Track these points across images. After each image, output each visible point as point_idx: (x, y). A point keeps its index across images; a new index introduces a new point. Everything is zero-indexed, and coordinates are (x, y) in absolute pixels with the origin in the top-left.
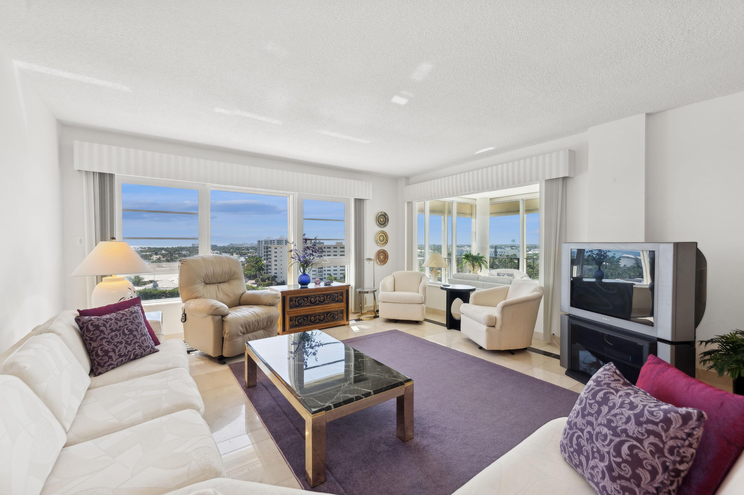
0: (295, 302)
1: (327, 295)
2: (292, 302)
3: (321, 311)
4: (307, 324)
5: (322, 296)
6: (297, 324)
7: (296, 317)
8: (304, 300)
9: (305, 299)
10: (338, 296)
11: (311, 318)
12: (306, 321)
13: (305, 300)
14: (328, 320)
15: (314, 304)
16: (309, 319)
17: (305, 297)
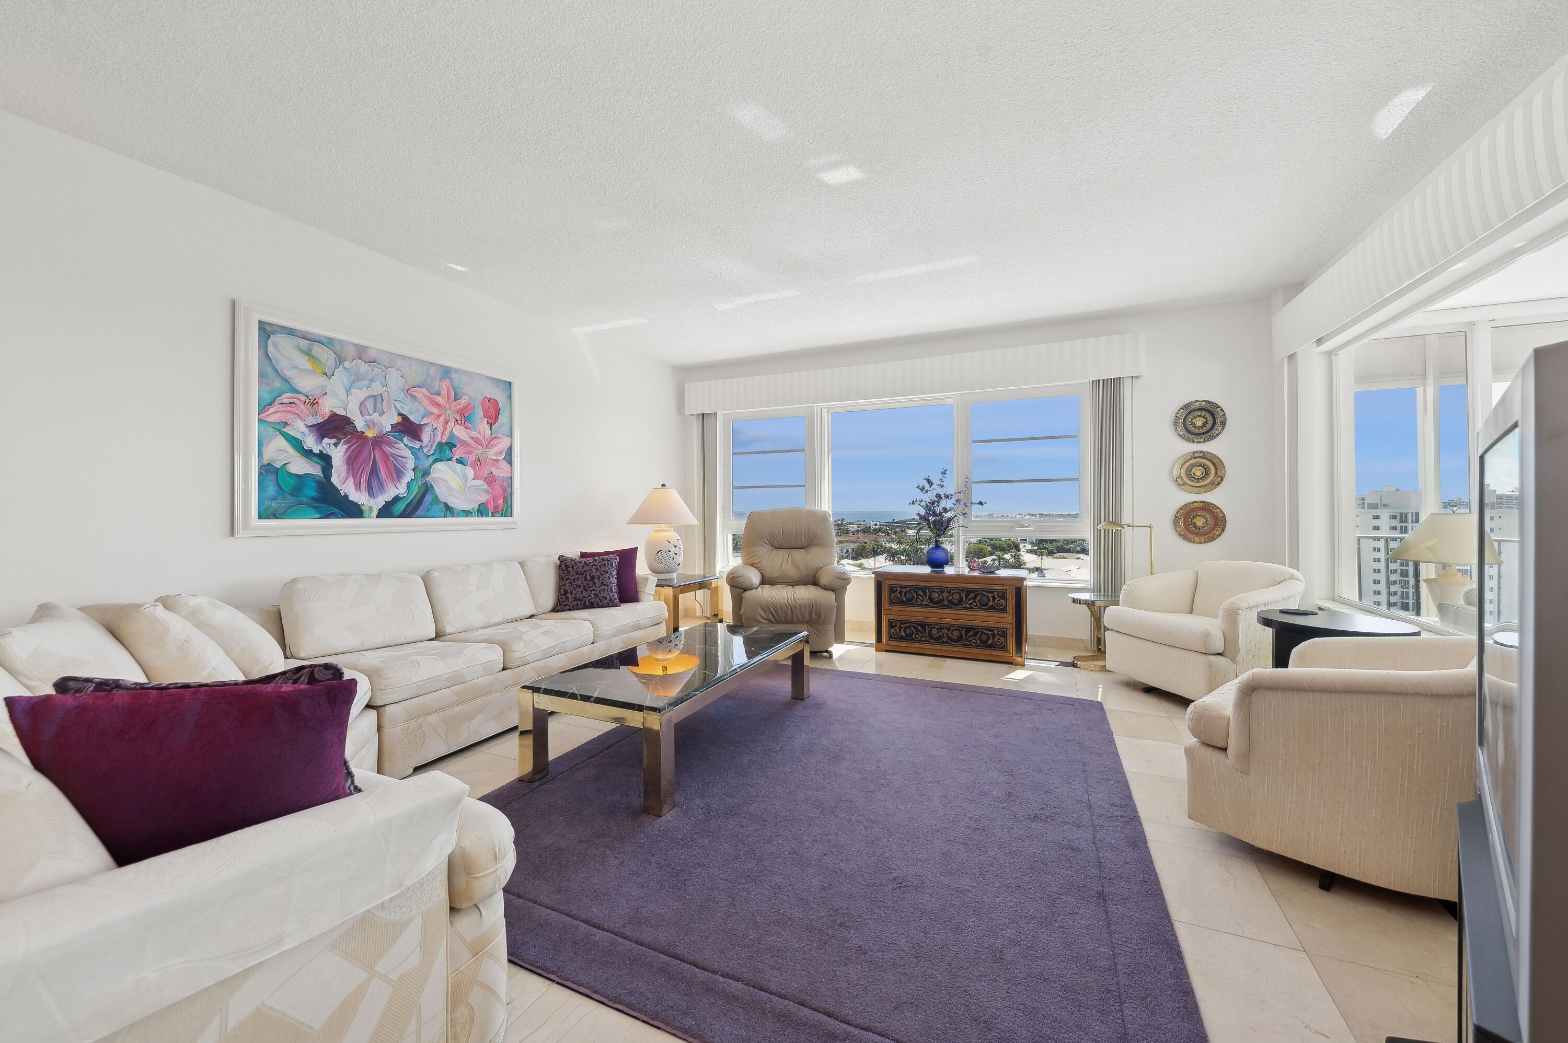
0: (901, 596)
1: (968, 592)
2: (893, 593)
3: (952, 621)
4: (923, 641)
5: (956, 593)
6: (904, 635)
7: (902, 622)
8: (918, 595)
9: (920, 592)
10: (994, 598)
11: (931, 630)
12: (920, 634)
13: (920, 595)
14: (968, 643)
15: (939, 604)
16: (927, 632)
17: (919, 589)
